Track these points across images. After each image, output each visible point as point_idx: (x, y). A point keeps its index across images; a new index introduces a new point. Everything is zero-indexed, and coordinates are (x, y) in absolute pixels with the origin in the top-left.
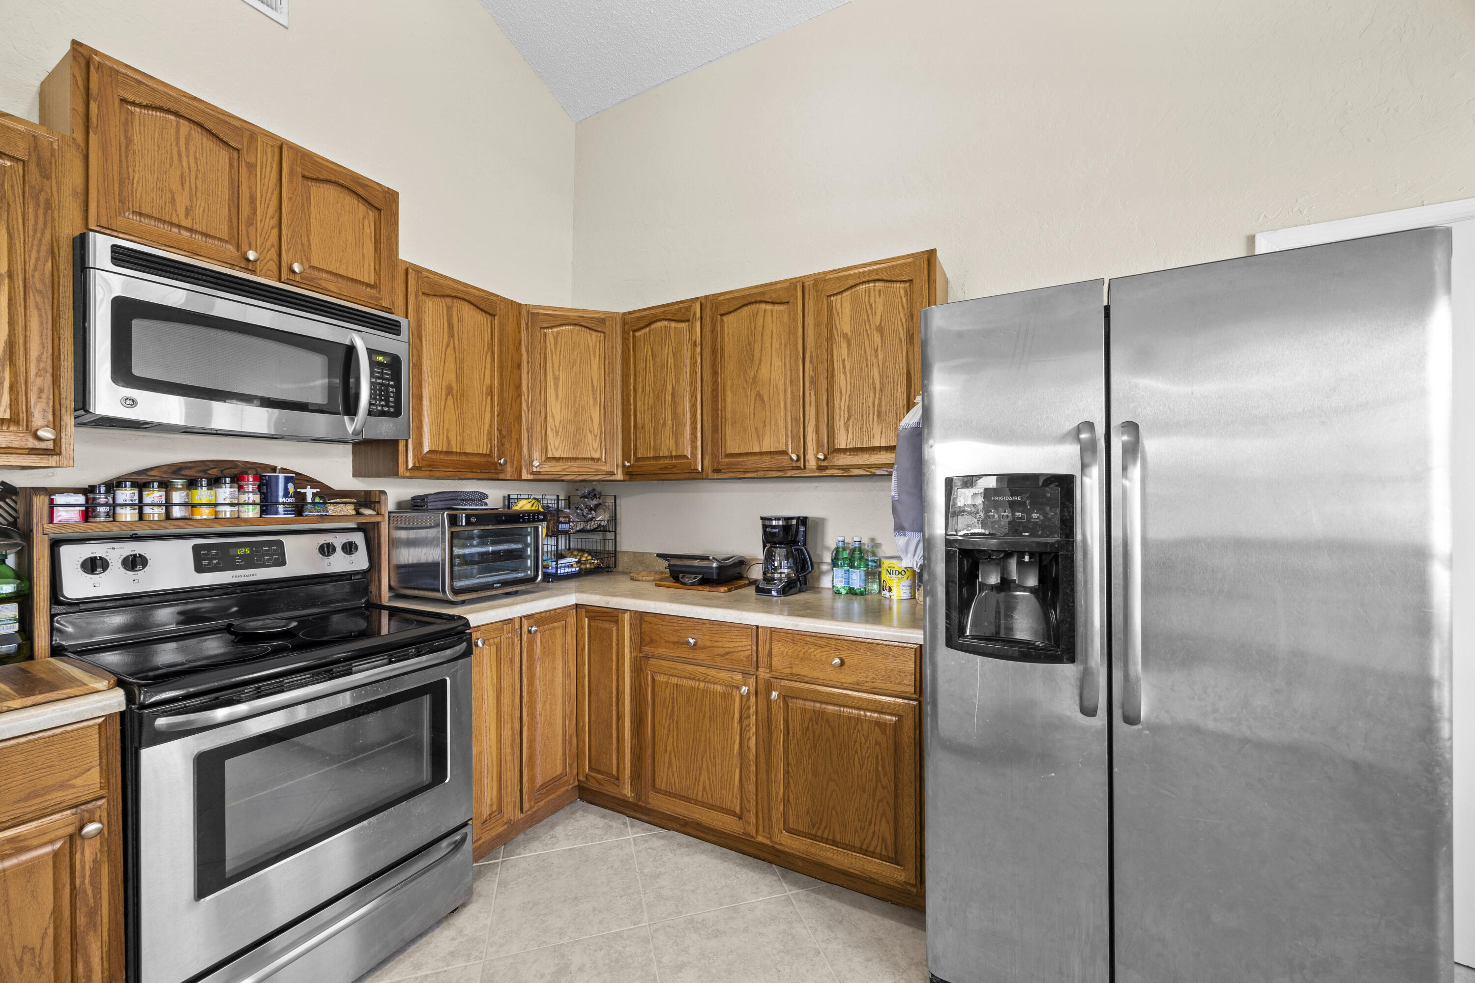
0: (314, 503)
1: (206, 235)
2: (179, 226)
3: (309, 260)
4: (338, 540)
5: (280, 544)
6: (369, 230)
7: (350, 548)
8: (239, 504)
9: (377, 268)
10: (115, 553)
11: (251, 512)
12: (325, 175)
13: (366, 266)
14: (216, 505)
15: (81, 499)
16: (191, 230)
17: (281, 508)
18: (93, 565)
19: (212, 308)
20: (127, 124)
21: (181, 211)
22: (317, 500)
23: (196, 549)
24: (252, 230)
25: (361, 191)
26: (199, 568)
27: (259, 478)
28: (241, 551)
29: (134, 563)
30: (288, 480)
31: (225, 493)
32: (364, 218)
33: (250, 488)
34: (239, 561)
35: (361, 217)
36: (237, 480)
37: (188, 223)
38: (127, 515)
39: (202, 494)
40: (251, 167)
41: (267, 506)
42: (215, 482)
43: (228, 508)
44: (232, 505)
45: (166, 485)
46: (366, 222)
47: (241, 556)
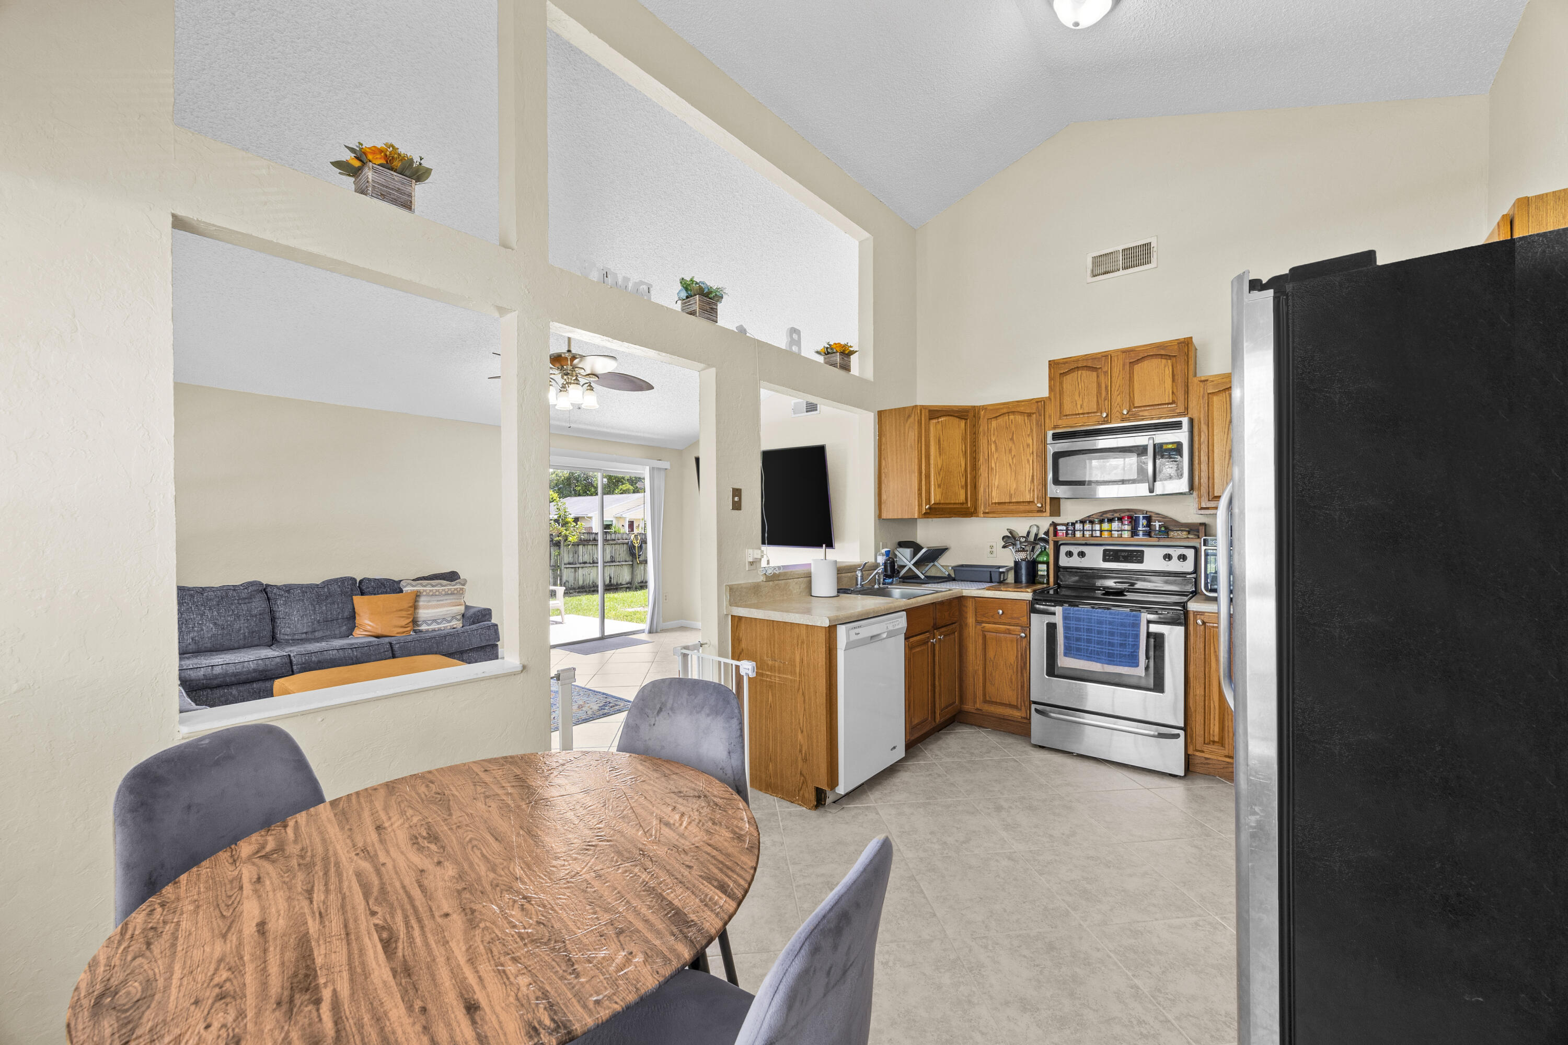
0: (1160, 531)
1: (1088, 413)
2: (1079, 414)
3: (1133, 404)
4: (1175, 553)
5: (1143, 552)
6: (1168, 372)
7: (1183, 558)
8: (1121, 531)
9: (1175, 391)
10: (1075, 550)
11: (1126, 535)
12: (1142, 355)
13: (1167, 393)
14: (1111, 531)
15: (1064, 528)
16: (1083, 414)
17: (1141, 533)
18: (1069, 554)
19: (1095, 445)
20: (1061, 383)
21: (1079, 407)
22: (1163, 529)
23: (1105, 551)
24: (1106, 402)
25: (1163, 352)
26: (1105, 560)
27: (1130, 517)
28: (1123, 554)
29: (1082, 554)
30: (1144, 518)
31: (1116, 525)
32: (1165, 366)
33: (1126, 523)
34: (1121, 559)
35: (1163, 366)
36: (1121, 519)
37: (1081, 412)
38: (1078, 534)
39: (1106, 526)
40: (1106, 372)
41: (1134, 533)
42: (1111, 521)
43: (1116, 533)
44: (1118, 531)
45: (1092, 522)
46: (1167, 368)
47: (1123, 556)
